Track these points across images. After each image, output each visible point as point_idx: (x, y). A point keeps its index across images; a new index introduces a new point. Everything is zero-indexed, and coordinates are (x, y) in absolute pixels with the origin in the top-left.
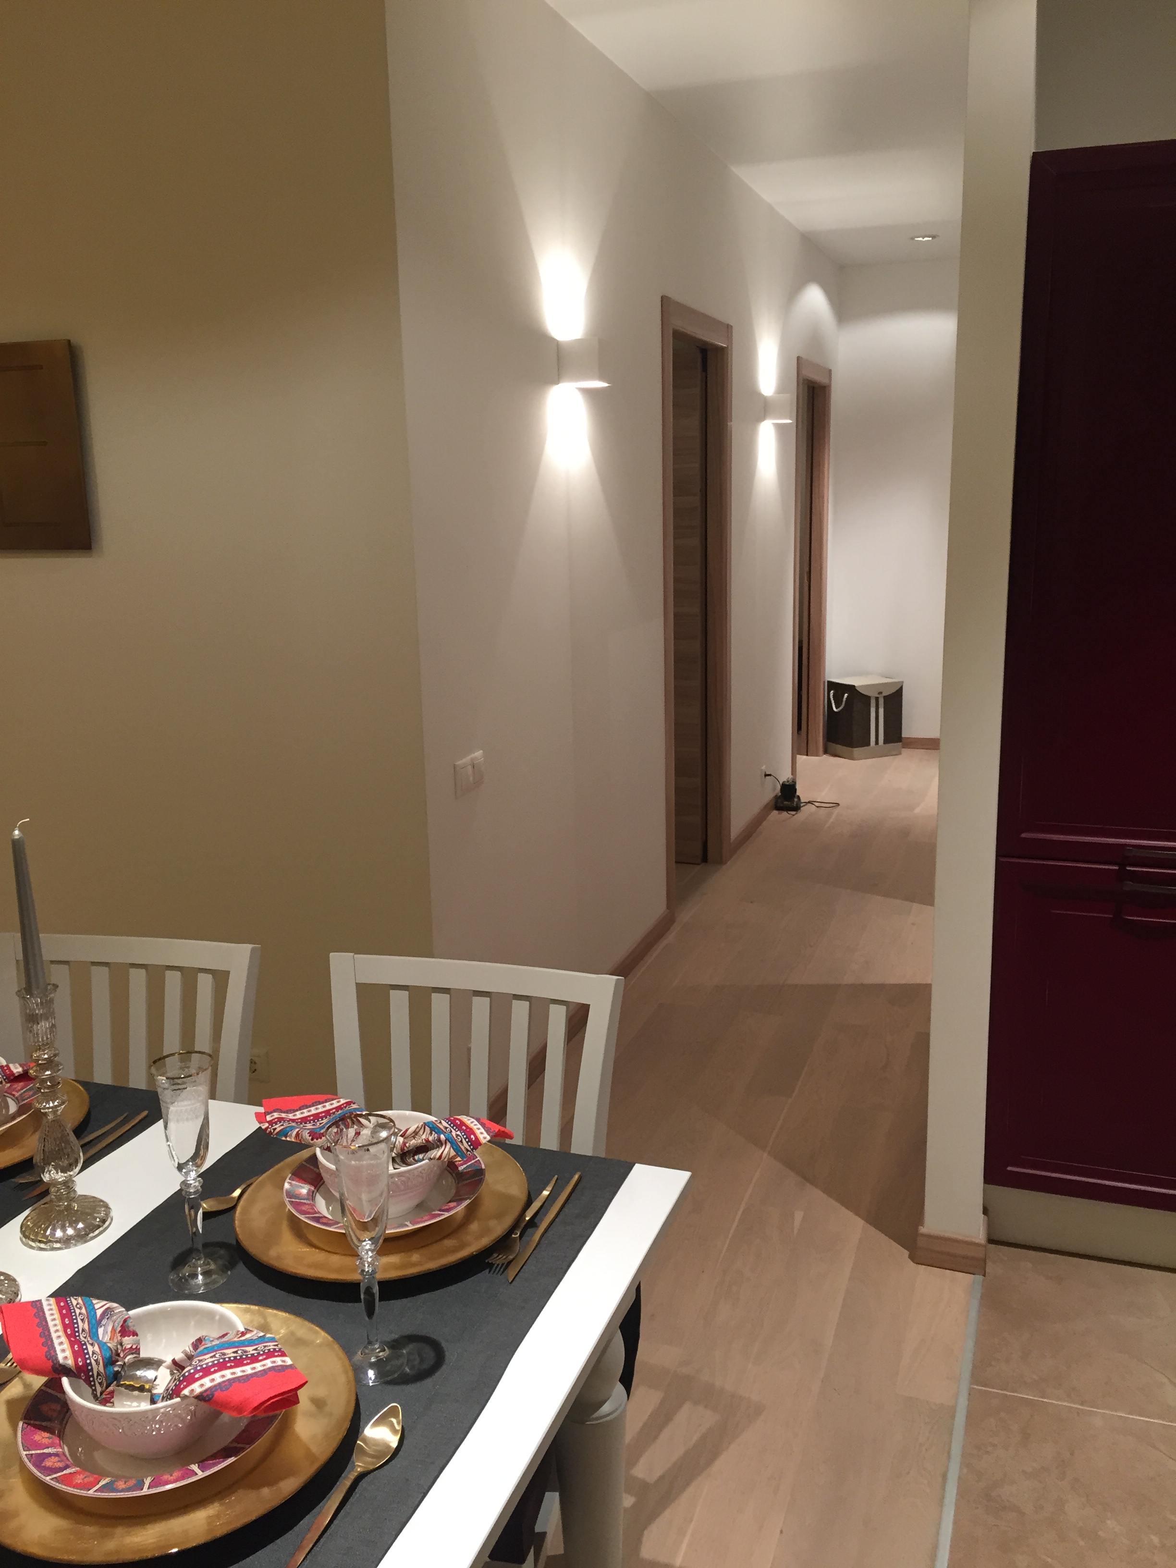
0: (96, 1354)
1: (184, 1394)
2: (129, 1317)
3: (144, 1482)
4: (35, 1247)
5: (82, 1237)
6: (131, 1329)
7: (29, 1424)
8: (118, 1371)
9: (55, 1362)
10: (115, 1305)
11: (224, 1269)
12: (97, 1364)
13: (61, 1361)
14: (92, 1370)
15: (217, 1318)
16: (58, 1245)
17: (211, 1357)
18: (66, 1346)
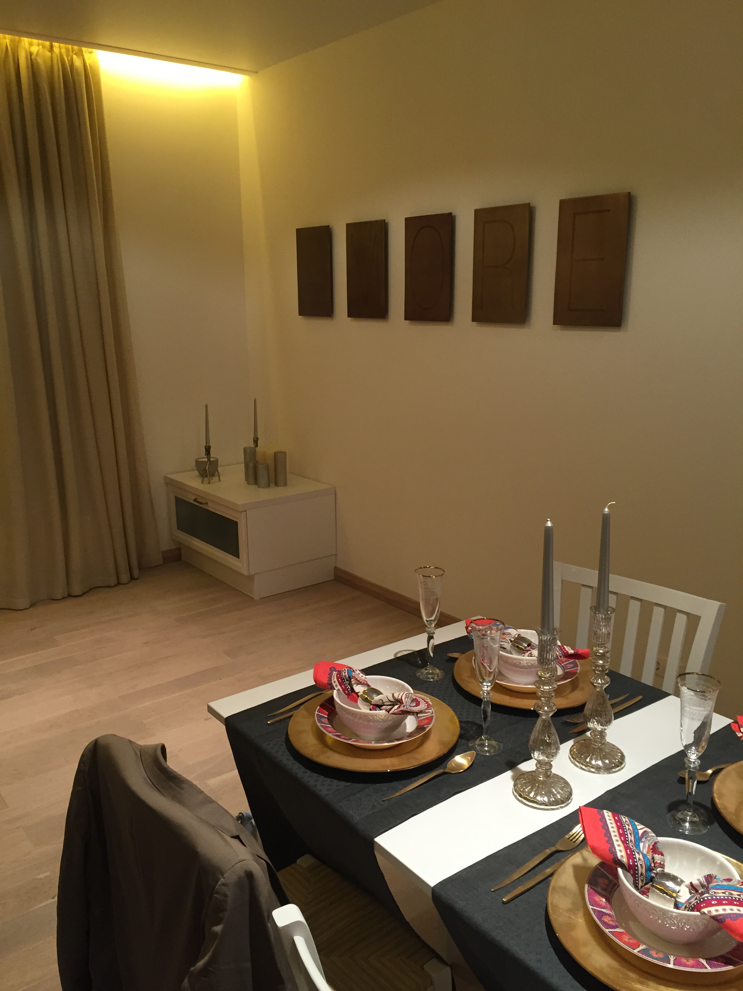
0: (641, 860)
1: (703, 911)
2: (658, 842)
3: (669, 958)
4: (578, 766)
5: (608, 769)
6: (660, 850)
7: (592, 888)
8: (653, 876)
9: (615, 856)
10: (650, 830)
11: (705, 824)
12: (641, 867)
13: (619, 858)
14: (638, 870)
15: (718, 863)
16: (593, 770)
17: (723, 893)
18: (622, 848)
